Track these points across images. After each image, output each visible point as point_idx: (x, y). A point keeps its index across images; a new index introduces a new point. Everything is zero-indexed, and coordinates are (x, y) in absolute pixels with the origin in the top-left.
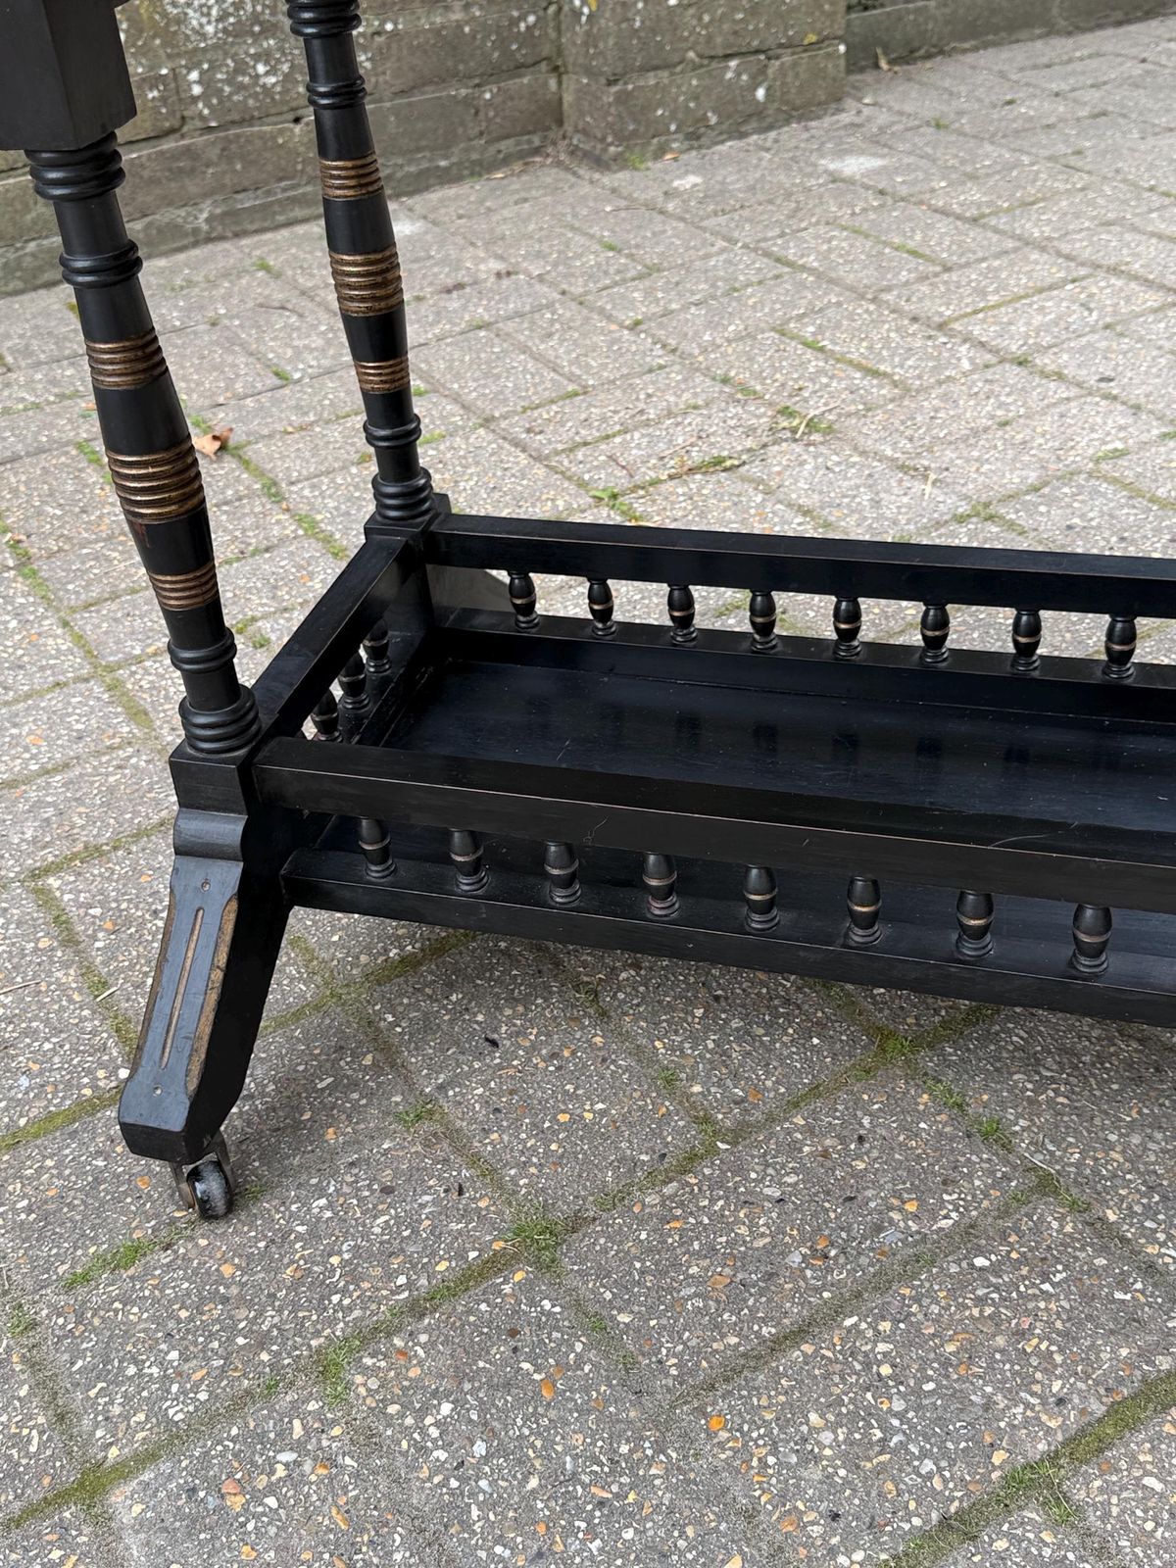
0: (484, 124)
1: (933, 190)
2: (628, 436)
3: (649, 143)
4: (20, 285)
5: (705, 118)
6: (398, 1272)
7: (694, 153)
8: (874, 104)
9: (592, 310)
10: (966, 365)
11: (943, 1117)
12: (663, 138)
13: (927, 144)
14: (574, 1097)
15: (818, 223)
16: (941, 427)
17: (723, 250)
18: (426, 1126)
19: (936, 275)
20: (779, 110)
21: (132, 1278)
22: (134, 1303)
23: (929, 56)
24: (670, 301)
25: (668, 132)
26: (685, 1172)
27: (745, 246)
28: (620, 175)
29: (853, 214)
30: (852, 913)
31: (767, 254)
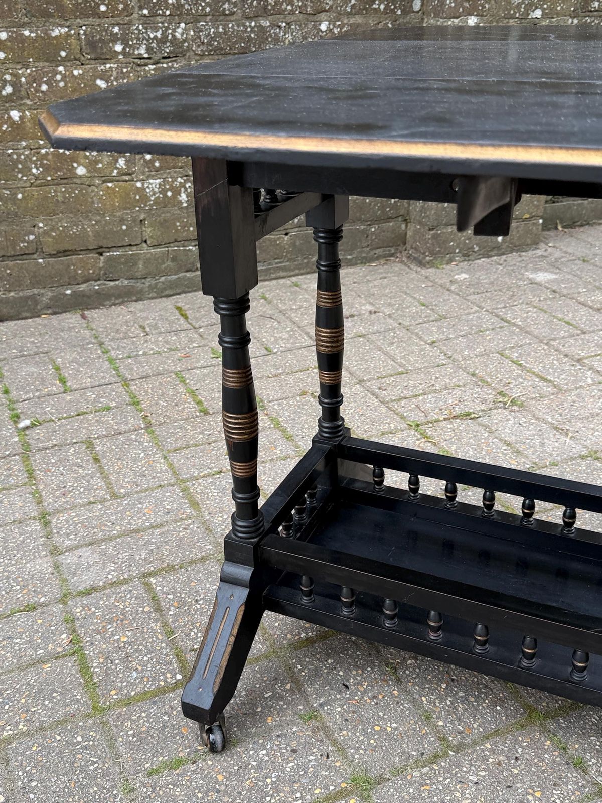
0: (370, 242)
1: (579, 293)
2: (426, 397)
3: (445, 257)
4: (155, 295)
5: (472, 248)
6: (297, 791)
7: (466, 263)
8: (554, 247)
9: (412, 333)
10: (590, 381)
11: (556, 753)
12: (452, 255)
13: (578, 269)
14: (383, 719)
15: (522, 303)
16: (576, 410)
17: (476, 312)
18: (313, 723)
19: (578, 335)
20: (508, 247)
21: (177, 775)
22: (178, 787)
23: (582, 226)
24: (450, 334)
25: (454, 253)
26: (432, 763)
27: (487, 311)
28: (430, 270)
29: (540, 300)
30: (523, 652)
31: (497, 316)
